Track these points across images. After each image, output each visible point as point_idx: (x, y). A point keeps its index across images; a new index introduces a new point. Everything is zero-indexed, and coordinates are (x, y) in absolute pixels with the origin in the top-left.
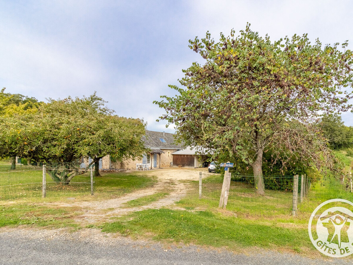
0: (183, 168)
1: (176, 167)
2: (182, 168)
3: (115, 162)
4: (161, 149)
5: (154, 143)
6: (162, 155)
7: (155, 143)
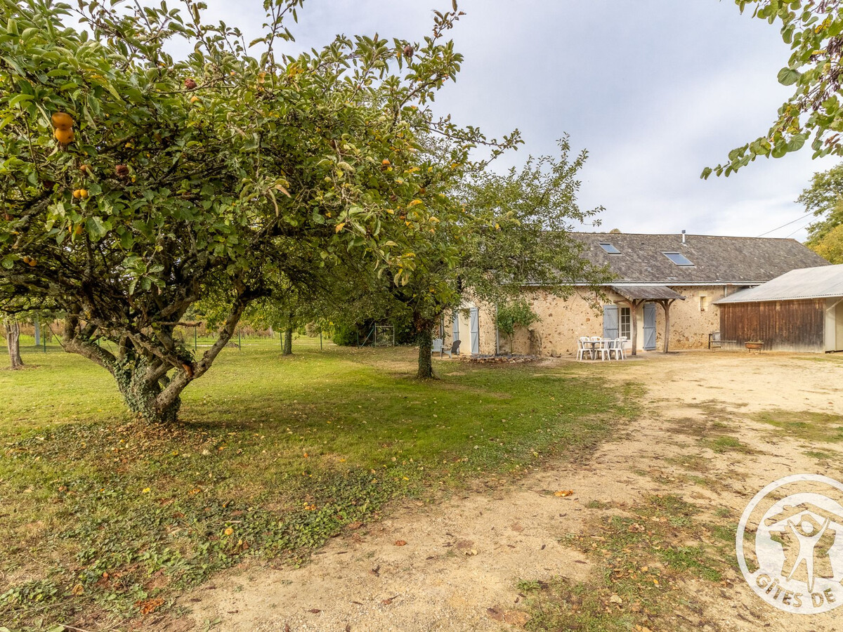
0: (768, 351)
1: (735, 348)
2: (762, 351)
3: (511, 335)
4: (672, 287)
5: (646, 270)
6: (678, 307)
7: (649, 269)
